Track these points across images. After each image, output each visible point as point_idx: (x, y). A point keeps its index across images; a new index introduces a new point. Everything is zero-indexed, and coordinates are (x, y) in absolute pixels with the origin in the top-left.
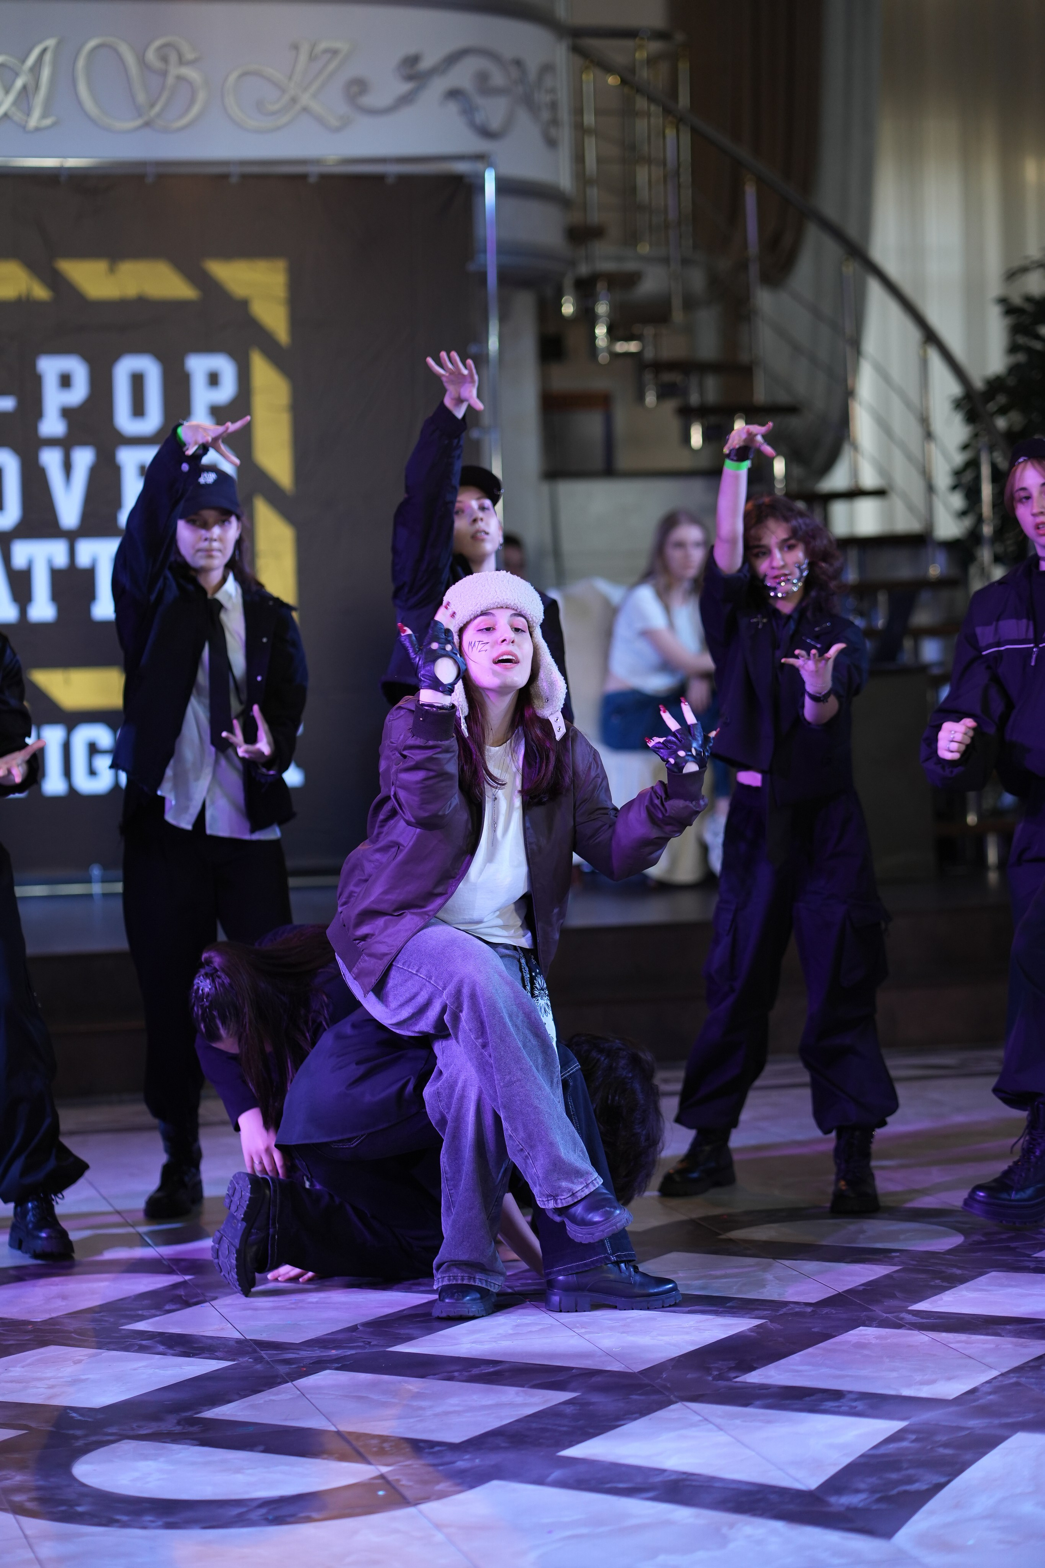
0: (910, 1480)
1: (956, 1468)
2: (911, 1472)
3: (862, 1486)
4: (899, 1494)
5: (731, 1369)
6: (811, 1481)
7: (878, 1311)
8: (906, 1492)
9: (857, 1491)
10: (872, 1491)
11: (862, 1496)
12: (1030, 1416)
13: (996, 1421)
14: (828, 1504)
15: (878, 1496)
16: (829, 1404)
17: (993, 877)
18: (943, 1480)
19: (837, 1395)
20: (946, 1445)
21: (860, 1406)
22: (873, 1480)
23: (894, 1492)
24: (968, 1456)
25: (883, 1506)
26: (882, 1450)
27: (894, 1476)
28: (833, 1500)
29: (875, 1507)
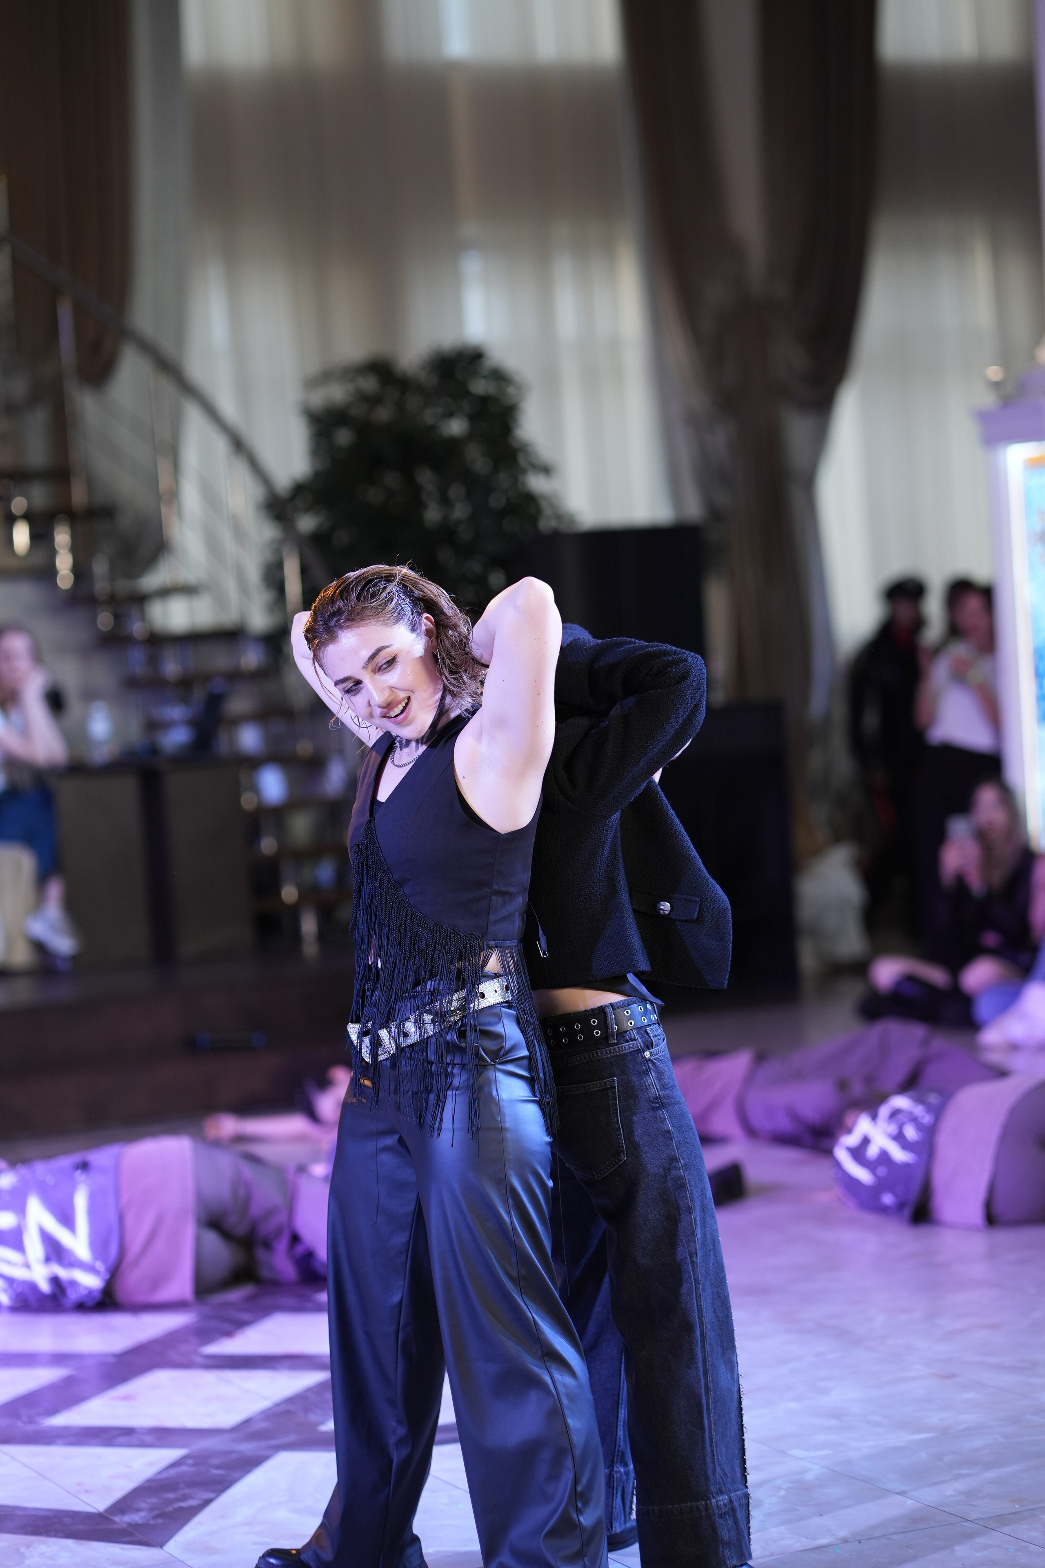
0: (184, 1498)
1: (222, 1485)
2: (187, 1491)
3: (144, 1505)
4: (175, 1510)
5: (39, 1414)
6: (99, 1504)
7: (173, 1356)
8: (181, 1508)
9: (139, 1510)
10: (151, 1510)
11: (142, 1514)
12: (293, 1438)
13: (263, 1444)
14: (114, 1522)
15: (156, 1512)
16: (123, 1439)
17: (310, 948)
18: (212, 1495)
19: (129, 1432)
20: (218, 1467)
21: (148, 1439)
22: (154, 1500)
23: (171, 1509)
24: (236, 1475)
25: (160, 1521)
26: (165, 1475)
27: (171, 1496)
28: (117, 1519)
29: (152, 1522)
